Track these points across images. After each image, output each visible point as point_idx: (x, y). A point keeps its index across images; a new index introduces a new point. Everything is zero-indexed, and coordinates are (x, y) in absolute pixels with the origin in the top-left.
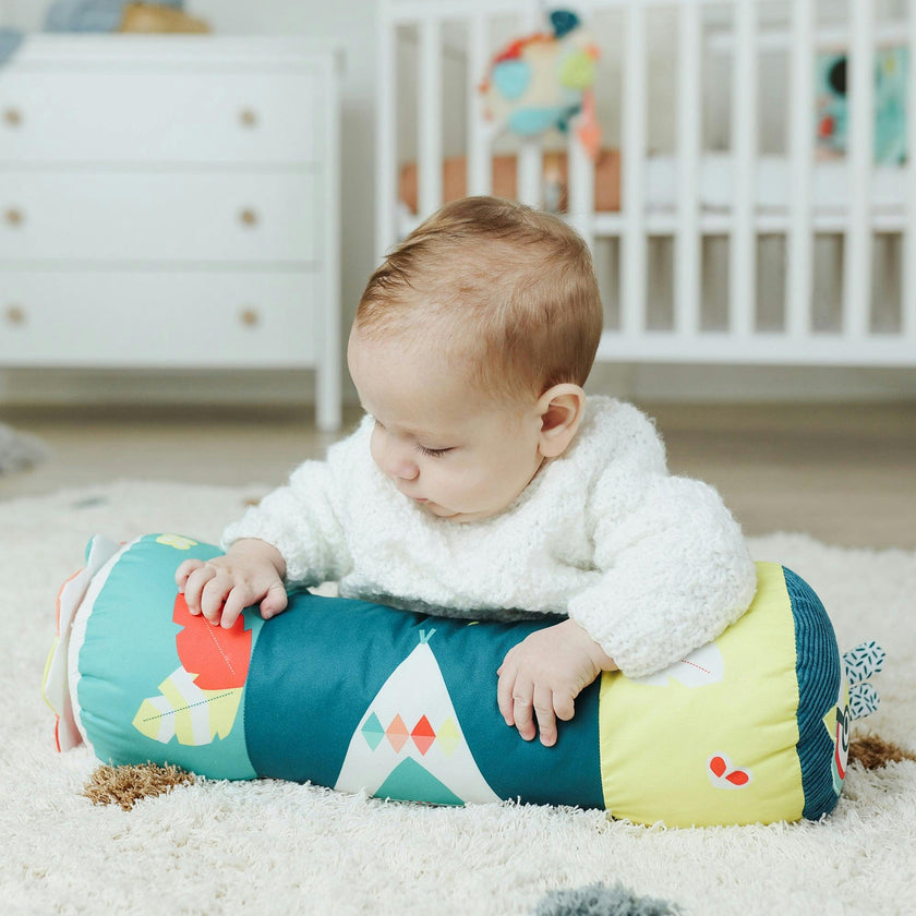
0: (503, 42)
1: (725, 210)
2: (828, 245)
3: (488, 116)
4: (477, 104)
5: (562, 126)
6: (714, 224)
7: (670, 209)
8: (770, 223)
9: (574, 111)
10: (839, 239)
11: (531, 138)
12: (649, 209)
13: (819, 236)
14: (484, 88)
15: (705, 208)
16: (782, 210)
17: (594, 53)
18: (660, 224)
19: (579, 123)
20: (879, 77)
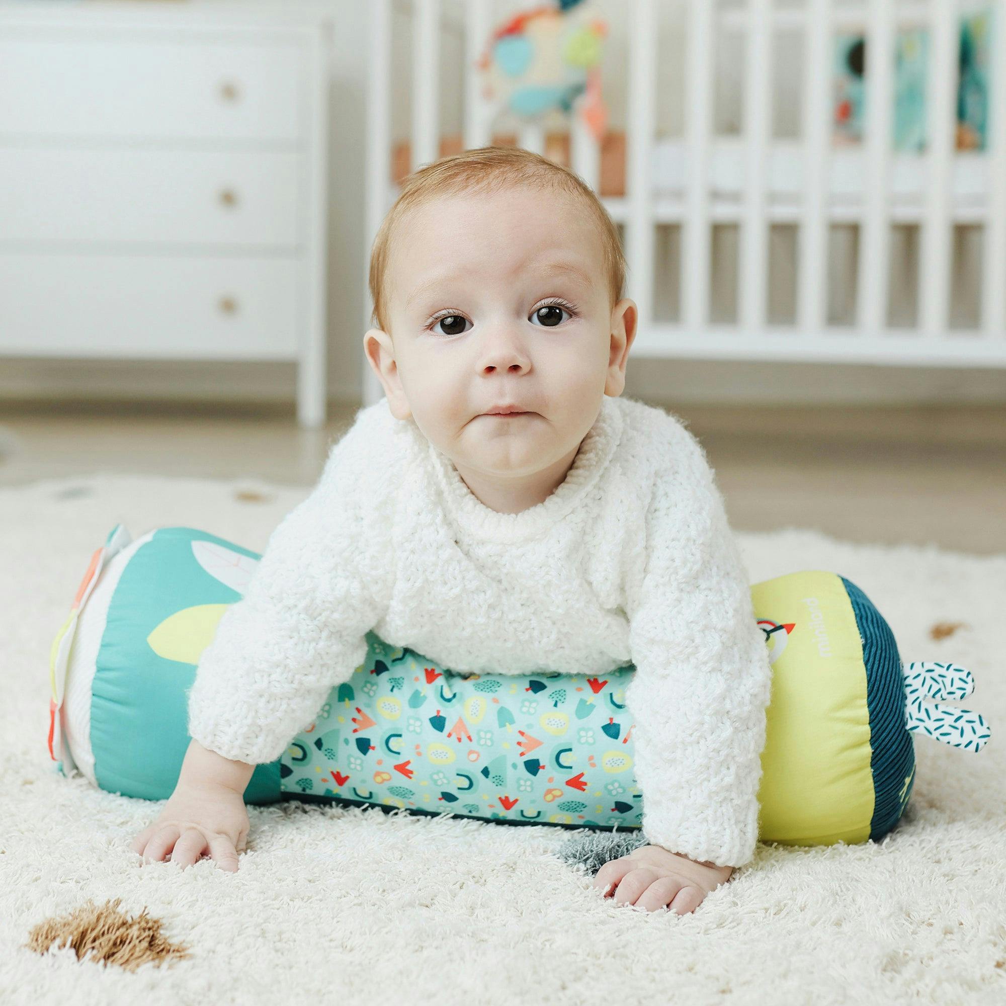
0: (505, 16)
1: (735, 197)
2: (843, 238)
3: (488, 94)
4: (476, 82)
5: (566, 106)
6: (724, 212)
7: (678, 195)
8: (783, 213)
9: (578, 90)
10: (854, 230)
11: (532, 118)
12: (657, 194)
13: (835, 227)
14: (485, 64)
15: (716, 195)
16: (794, 198)
17: (600, 29)
18: (668, 212)
19: (584, 103)
20: (899, 59)
